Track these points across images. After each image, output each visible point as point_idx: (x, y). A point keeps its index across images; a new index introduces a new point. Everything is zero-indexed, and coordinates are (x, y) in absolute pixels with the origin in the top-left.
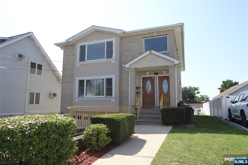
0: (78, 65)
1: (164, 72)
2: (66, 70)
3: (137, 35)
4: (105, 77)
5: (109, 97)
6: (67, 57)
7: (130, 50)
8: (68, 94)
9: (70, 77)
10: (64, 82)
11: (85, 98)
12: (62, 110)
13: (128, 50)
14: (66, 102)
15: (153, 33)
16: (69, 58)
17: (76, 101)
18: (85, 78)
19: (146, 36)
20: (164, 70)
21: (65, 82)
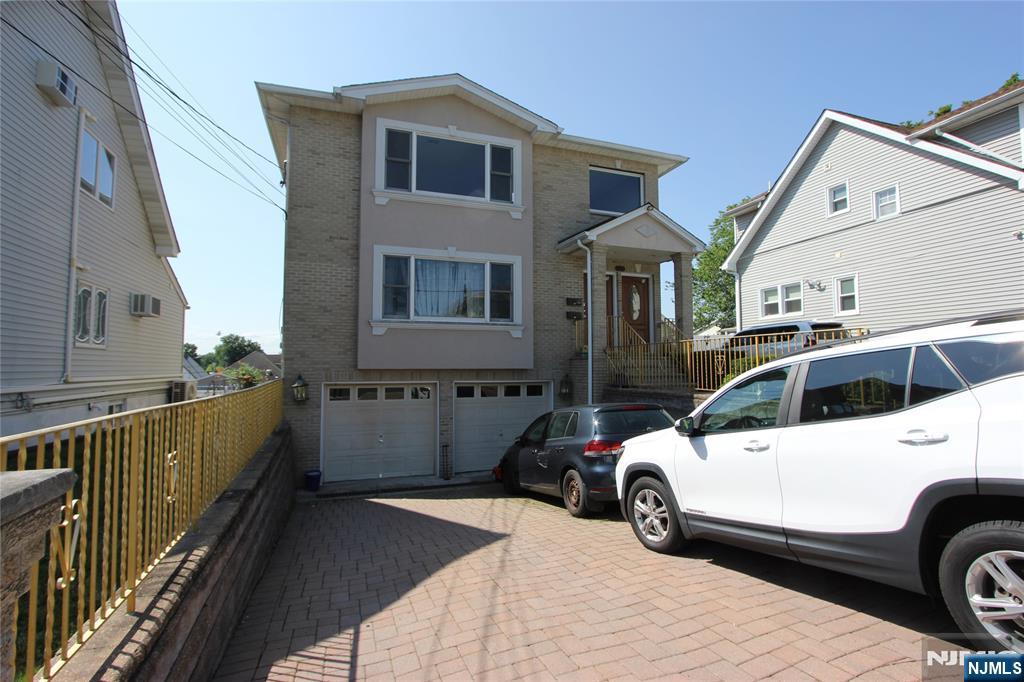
0: (381, 200)
1: (638, 267)
2: (309, 210)
3: (575, 152)
4: (488, 258)
5: (502, 321)
6: (310, 154)
7: (555, 190)
8: (324, 304)
9: (331, 237)
10: (301, 254)
11: (412, 322)
12: (295, 366)
13: (549, 188)
14: (314, 336)
15: (614, 159)
16: (321, 161)
17: (374, 333)
18: (413, 253)
19: (596, 162)
20: (638, 262)
21: (305, 255)
